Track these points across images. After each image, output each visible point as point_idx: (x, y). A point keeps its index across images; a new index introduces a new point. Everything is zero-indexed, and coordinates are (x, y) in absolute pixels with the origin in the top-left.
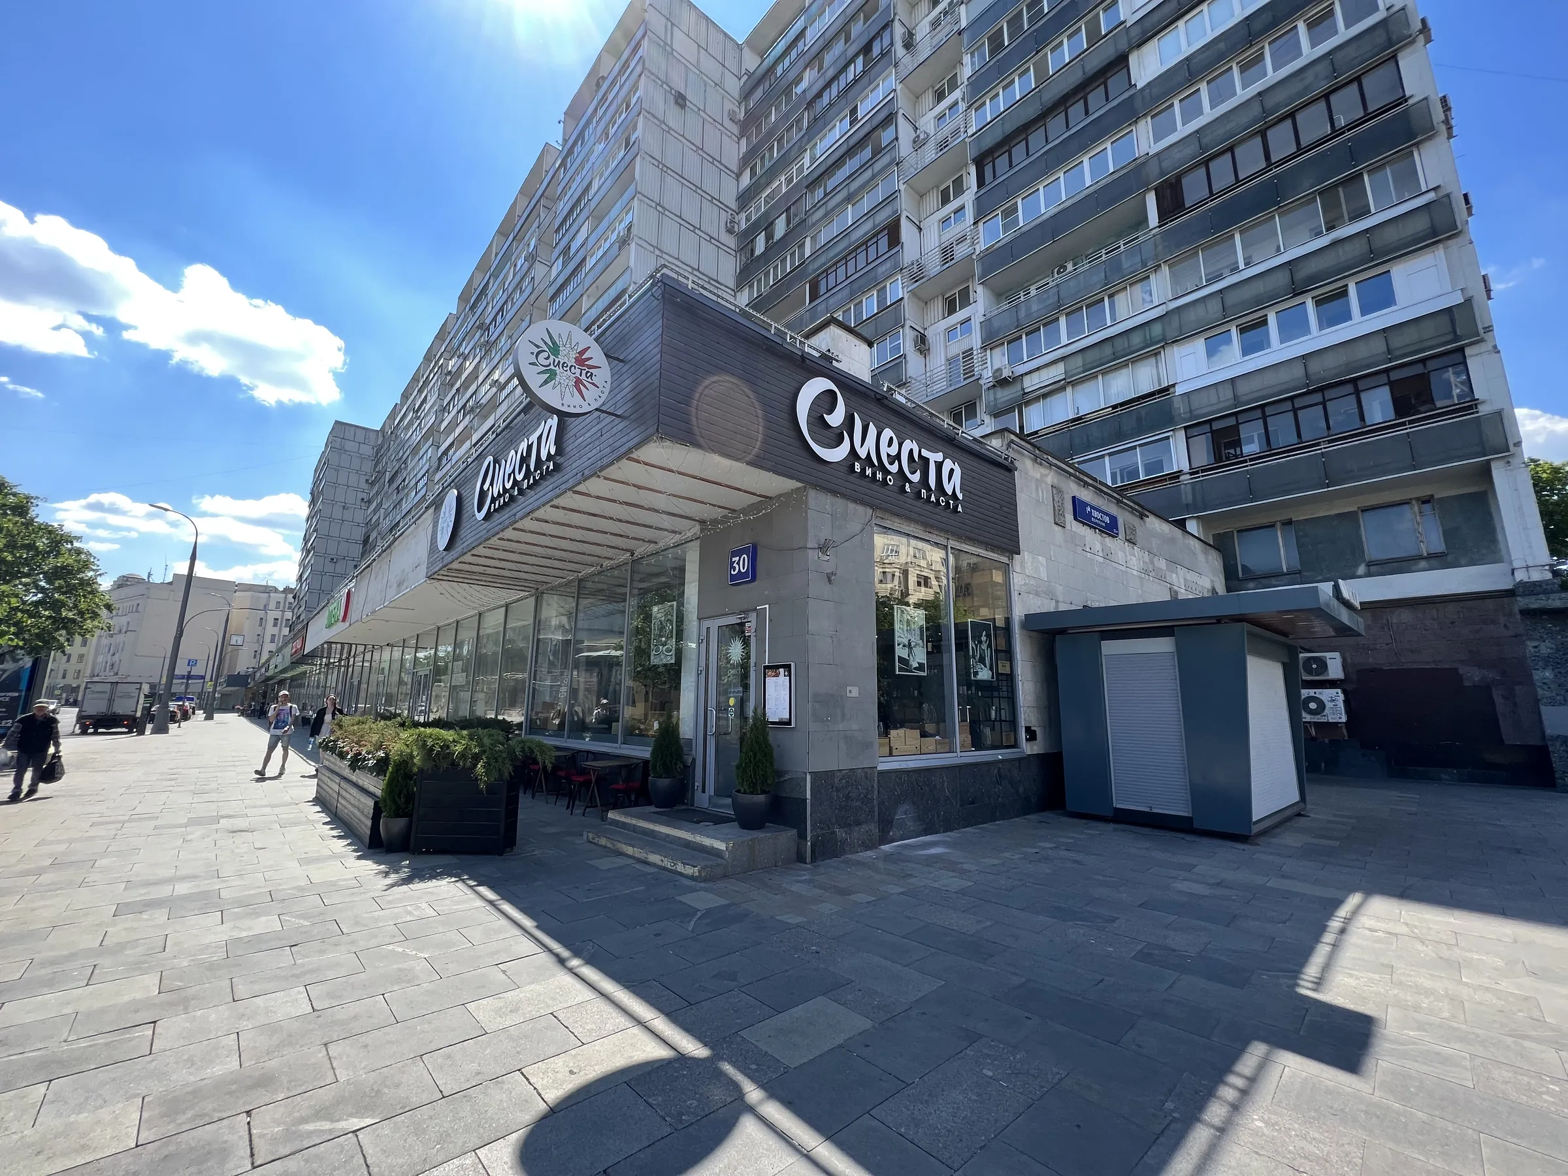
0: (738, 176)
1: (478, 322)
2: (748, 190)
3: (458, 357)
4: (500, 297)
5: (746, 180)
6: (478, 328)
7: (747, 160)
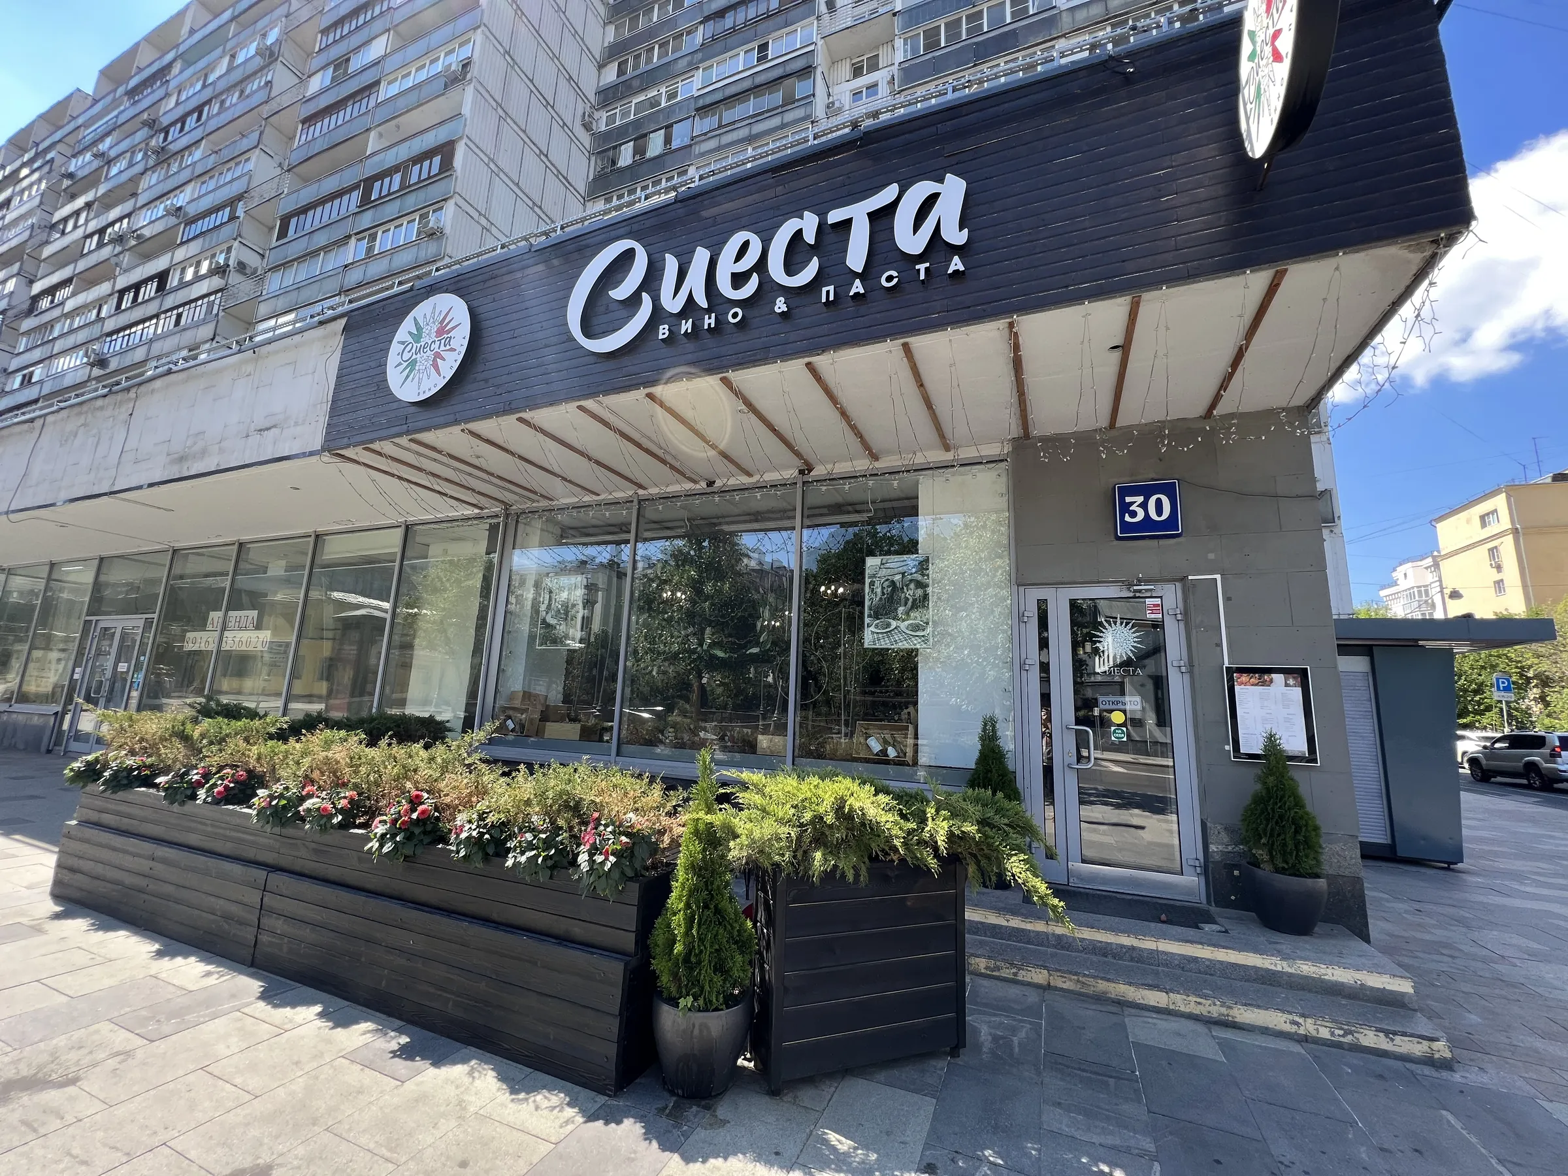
0: (601, 66)
1: (145, 116)
2: (614, 87)
3: (95, 156)
4: (193, 92)
5: (611, 75)
6: (145, 124)
7: (615, 52)
